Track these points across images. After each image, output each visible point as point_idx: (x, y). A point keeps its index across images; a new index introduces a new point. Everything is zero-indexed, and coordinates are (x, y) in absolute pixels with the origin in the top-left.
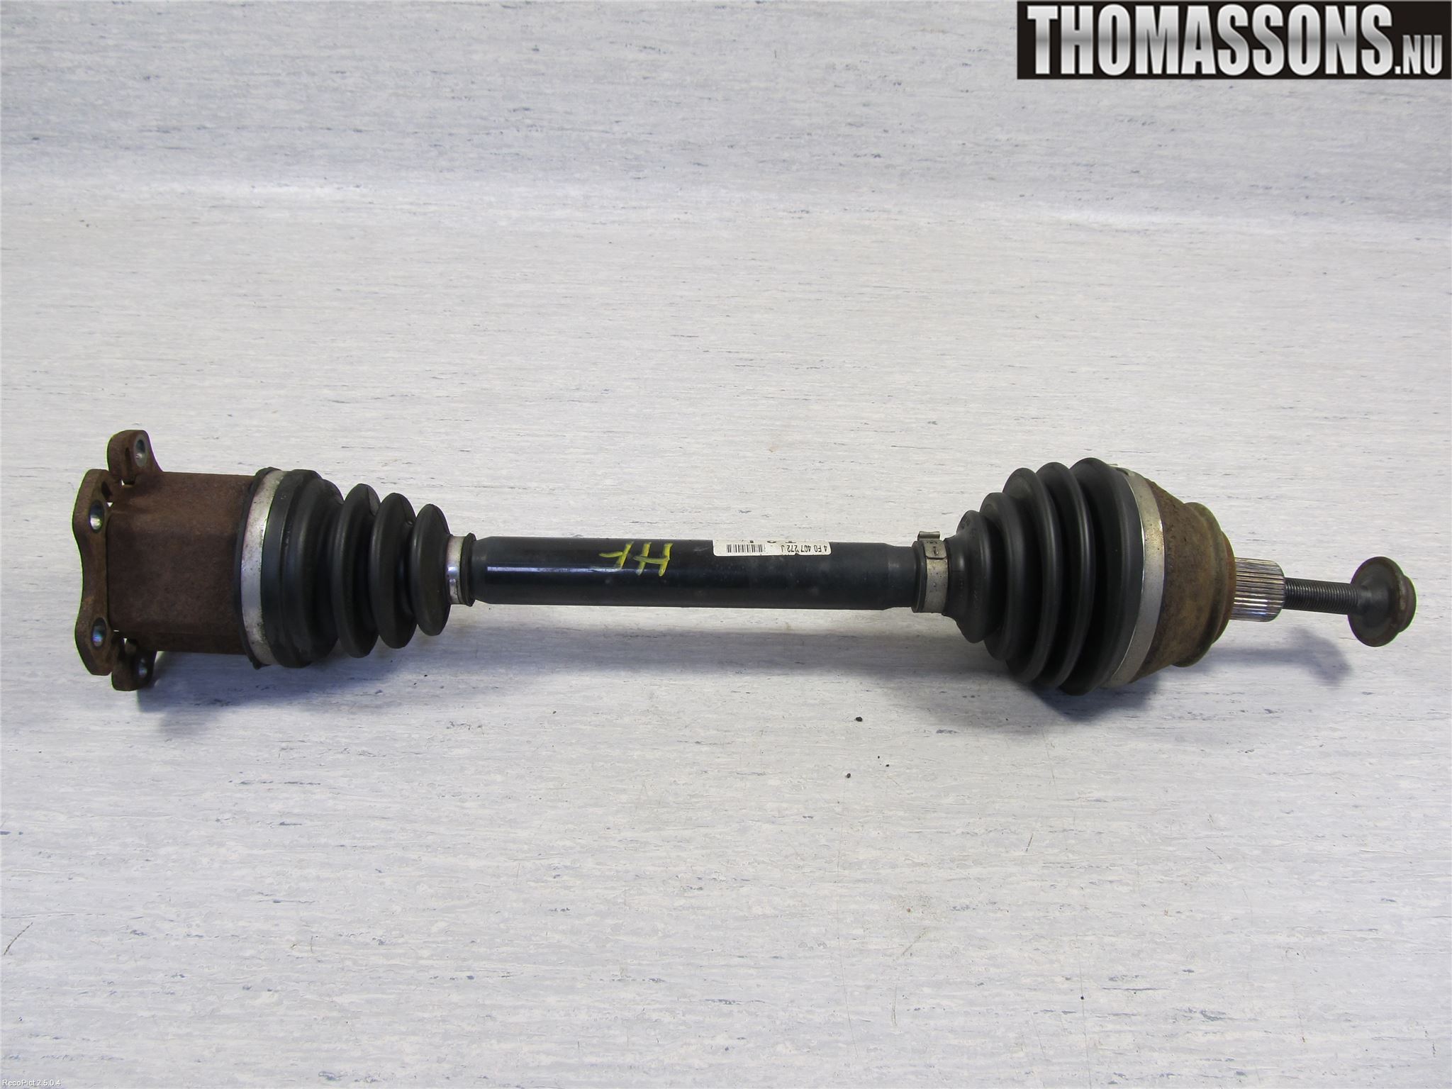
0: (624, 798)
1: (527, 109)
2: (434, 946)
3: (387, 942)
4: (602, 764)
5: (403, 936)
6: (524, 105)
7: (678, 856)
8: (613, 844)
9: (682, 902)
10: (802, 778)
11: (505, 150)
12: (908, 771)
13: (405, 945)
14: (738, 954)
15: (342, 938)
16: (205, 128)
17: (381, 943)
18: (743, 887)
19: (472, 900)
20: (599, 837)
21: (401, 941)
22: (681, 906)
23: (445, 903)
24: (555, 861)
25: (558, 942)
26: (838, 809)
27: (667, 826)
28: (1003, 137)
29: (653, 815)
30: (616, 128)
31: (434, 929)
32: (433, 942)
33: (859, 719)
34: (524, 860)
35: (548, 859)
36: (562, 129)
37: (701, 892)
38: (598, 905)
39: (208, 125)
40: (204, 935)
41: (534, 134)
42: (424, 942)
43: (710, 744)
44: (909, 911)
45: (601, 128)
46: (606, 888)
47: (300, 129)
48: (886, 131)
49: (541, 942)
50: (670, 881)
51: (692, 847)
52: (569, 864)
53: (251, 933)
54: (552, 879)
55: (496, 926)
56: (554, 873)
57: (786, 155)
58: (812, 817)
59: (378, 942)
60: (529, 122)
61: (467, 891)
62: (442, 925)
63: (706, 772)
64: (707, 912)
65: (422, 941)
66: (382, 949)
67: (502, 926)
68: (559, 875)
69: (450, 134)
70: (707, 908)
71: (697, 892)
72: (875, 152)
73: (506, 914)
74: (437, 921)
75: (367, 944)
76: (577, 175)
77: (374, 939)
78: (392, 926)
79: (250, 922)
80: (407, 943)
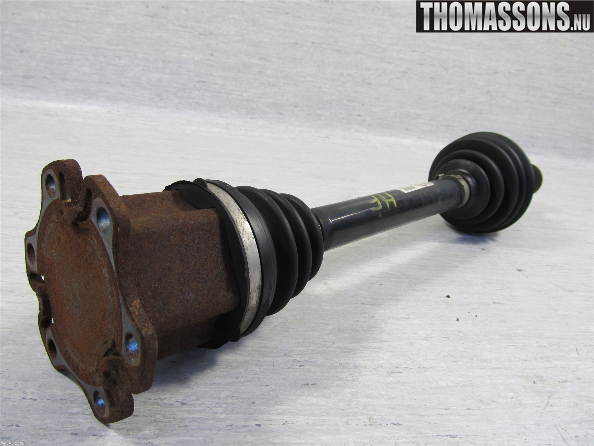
0: (330, 327)
1: (204, 82)
2: (225, 405)
3: (188, 403)
4: (309, 311)
5: (199, 400)
6: (203, 80)
7: (377, 356)
8: (332, 349)
9: (392, 379)
10: (431, 320)
11: (192, 100)
12: (488, 319)
13: (202, 405)
14: (444, 408)
15: (151, 401)
16: (46, 78)
17: (183, 404)
18: (426, 371)
19: (246, 379)
20: (322, 346)
21: (198, 402)
22: (392, 382)
23: (226, 380)
24: (298, 358)
25: (317, 402)
26: (461, 334)
27: (363, 341)
28: (412, 111)
29: (351, 336)
30: (244, 94)
31: (222, 395)
32: (224, 403)
33: (448, 297)
34: (275, 357)
35: (292, 357)
36: (220, 92)
37: (401, 374)
38: (336, 381)
39: (49, 76)
40: (37, 398)
41: (207, 94)
42: (217, 403)
43: (370, 305)
44: (534, 383)
45: (237, 93)
46: (337, 372)
47: (94, 82)
48: (363, 105)
49: (305, 403)
50: (378, 368)
51: (383, 352)
52: (307, 359)
53: (77, 398)
54: (298, 367)
55: (269, 393)
56: (299, 364)
57: (319, 112)
58: (448, 338)
59: (181, 403)
60: (204, 88)
61: (241, 374)
62: (227, 393)
63: (374, 317)
64: (411, 385)
65: (214, 403)
66: (184, 408)
67: (272, 393)
68: (303, 365)
69: (167, 91)
70: (409, 383)
71: (399, 374)
72: (358, 114)
73: (273, 387)
74: (223, 391)
75: (172, 405)
76: (224, 115)
77: (177, 401)
78: (189, 394)
79: (76, 391)
80: (203, 404)
